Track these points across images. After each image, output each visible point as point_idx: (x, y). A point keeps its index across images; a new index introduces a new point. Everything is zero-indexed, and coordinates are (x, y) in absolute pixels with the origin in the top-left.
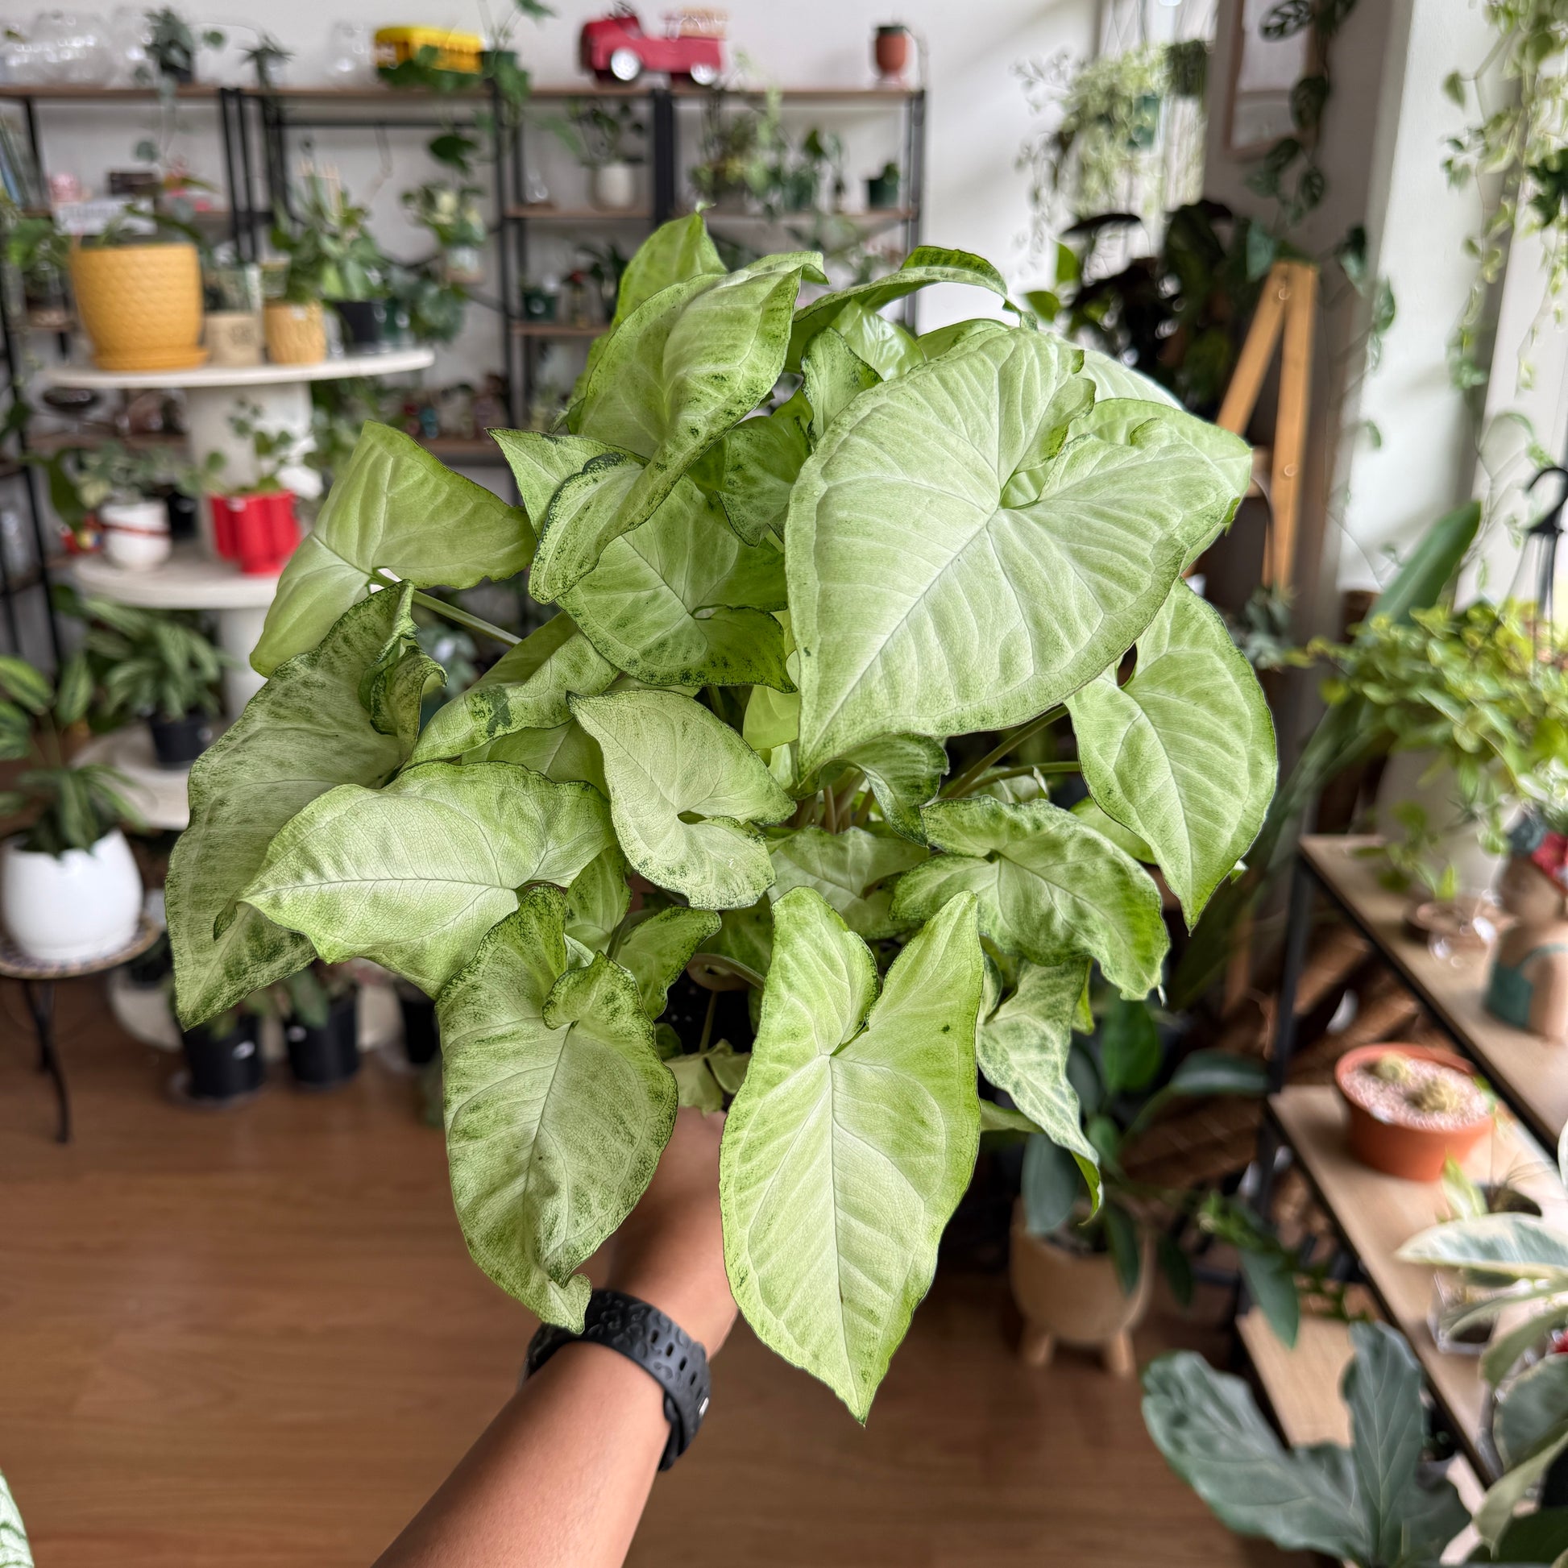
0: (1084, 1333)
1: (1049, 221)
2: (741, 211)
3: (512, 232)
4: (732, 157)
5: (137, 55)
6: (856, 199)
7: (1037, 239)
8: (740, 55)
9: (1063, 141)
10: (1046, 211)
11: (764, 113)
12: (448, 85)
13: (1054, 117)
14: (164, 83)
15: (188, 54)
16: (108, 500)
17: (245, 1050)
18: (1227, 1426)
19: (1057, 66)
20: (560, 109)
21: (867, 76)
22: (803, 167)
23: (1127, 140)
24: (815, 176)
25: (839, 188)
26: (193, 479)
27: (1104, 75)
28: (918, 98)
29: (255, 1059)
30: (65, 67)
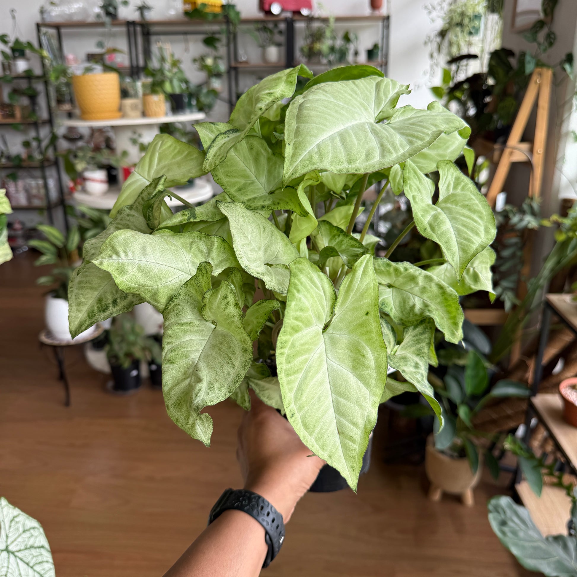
0: (454, 488)
1: (437, 65)
2: (319, 63)
3: (233, 73)
4: (316, 42)
5: (97, 10)
6: (362, 58)
7: (432, 72)
8: (319, 4)
9: (443, 34)
10: (436, 61)
11: (328, 26)
12: (210, 18)
13: (440, 24)
14: (107, 20)
15: (115, 8)
16: (86, 169)
17: (134, 373)
18: (522, 526)
19: (441, 5)
20: (252, 27)
21: (367, 11)
22: (343, 46)
23: (468, 32)
24: (347, 49)
25: (356, 53)
26: (117, 161)
27: (459, 7)
28: (387, 19)
29: (138, 377)
30: (71, 15)
